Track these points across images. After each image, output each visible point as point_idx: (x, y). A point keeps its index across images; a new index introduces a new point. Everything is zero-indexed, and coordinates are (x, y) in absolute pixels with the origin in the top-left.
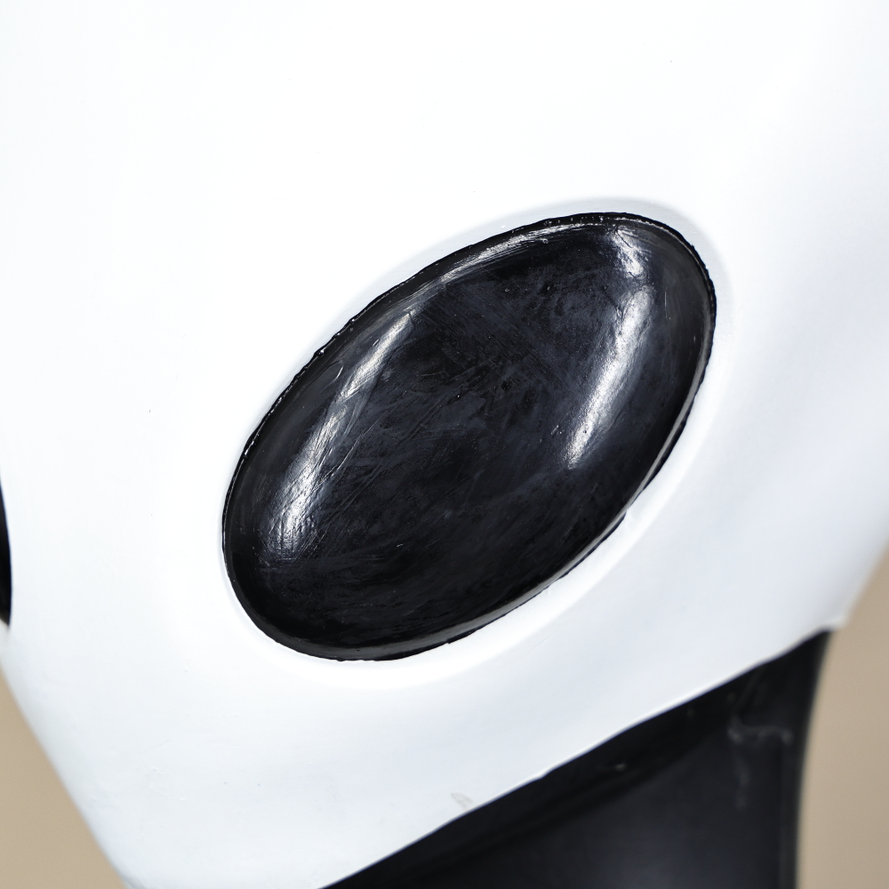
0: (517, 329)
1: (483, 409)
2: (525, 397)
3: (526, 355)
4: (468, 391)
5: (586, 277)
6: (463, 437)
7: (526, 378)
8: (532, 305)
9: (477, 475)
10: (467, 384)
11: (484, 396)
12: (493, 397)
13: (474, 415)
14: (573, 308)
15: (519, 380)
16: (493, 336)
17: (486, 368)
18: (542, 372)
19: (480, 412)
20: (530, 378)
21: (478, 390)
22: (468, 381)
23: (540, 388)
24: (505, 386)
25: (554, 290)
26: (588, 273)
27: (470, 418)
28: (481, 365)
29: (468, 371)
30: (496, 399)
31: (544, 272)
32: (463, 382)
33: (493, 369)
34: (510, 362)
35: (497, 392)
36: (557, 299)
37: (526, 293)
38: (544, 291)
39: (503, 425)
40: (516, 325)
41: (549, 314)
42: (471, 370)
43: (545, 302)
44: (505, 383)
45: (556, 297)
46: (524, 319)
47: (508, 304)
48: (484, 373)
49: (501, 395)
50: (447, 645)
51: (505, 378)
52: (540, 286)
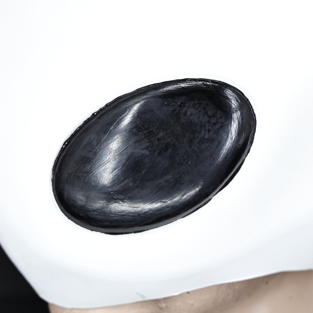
0: (167, 118)
1: (148, 147)
2: (166, 145)
3: (169, 129)
4: (143, 139)
5: (198, 103)
6: (139, 156)
7: (167, 138)
8: (175, 110)
9: (143, 172)
10: (144, 136)
11: (149, 142)
12: (153, 143)
13: (144, 148)
14: (191, 114)
15: (164, 138)
16: (157, 119)
17: (152, 131)
18: (174, 137)
19: (147, 148)
20: (169, 138)
21: (147, 139)
22: (144, 135)
23: (173, 143)
24: (158, 139)
25: (184, 106)
26: (200, 102)
27: (143, 149)
28: (150, 130)
29: (145, 131)
30: (154, 144)
31: (182, 98)
32: (142, 135)
33: (155, 132)
34: (162, 131)
35: (155, 141)
36: (185, 110)
37: (173, 105)
38: (180, 106)
39: (156, 154)
40: (167, 117)
41: (180, 115)
42: (146, 131)
43: (180, 110)
44: (158, 138)
45: (185, 109)
46: (170, 115)
47: (165, 109)
48: (151, 133)
49: (156, 142)
50: (133, 234)
51: (159, 136)
52: (179, 103)
